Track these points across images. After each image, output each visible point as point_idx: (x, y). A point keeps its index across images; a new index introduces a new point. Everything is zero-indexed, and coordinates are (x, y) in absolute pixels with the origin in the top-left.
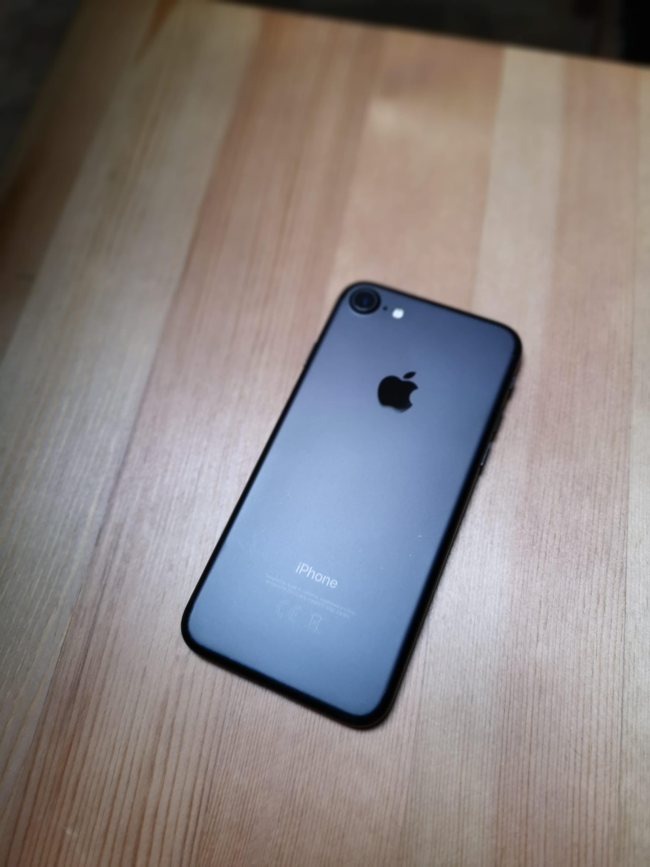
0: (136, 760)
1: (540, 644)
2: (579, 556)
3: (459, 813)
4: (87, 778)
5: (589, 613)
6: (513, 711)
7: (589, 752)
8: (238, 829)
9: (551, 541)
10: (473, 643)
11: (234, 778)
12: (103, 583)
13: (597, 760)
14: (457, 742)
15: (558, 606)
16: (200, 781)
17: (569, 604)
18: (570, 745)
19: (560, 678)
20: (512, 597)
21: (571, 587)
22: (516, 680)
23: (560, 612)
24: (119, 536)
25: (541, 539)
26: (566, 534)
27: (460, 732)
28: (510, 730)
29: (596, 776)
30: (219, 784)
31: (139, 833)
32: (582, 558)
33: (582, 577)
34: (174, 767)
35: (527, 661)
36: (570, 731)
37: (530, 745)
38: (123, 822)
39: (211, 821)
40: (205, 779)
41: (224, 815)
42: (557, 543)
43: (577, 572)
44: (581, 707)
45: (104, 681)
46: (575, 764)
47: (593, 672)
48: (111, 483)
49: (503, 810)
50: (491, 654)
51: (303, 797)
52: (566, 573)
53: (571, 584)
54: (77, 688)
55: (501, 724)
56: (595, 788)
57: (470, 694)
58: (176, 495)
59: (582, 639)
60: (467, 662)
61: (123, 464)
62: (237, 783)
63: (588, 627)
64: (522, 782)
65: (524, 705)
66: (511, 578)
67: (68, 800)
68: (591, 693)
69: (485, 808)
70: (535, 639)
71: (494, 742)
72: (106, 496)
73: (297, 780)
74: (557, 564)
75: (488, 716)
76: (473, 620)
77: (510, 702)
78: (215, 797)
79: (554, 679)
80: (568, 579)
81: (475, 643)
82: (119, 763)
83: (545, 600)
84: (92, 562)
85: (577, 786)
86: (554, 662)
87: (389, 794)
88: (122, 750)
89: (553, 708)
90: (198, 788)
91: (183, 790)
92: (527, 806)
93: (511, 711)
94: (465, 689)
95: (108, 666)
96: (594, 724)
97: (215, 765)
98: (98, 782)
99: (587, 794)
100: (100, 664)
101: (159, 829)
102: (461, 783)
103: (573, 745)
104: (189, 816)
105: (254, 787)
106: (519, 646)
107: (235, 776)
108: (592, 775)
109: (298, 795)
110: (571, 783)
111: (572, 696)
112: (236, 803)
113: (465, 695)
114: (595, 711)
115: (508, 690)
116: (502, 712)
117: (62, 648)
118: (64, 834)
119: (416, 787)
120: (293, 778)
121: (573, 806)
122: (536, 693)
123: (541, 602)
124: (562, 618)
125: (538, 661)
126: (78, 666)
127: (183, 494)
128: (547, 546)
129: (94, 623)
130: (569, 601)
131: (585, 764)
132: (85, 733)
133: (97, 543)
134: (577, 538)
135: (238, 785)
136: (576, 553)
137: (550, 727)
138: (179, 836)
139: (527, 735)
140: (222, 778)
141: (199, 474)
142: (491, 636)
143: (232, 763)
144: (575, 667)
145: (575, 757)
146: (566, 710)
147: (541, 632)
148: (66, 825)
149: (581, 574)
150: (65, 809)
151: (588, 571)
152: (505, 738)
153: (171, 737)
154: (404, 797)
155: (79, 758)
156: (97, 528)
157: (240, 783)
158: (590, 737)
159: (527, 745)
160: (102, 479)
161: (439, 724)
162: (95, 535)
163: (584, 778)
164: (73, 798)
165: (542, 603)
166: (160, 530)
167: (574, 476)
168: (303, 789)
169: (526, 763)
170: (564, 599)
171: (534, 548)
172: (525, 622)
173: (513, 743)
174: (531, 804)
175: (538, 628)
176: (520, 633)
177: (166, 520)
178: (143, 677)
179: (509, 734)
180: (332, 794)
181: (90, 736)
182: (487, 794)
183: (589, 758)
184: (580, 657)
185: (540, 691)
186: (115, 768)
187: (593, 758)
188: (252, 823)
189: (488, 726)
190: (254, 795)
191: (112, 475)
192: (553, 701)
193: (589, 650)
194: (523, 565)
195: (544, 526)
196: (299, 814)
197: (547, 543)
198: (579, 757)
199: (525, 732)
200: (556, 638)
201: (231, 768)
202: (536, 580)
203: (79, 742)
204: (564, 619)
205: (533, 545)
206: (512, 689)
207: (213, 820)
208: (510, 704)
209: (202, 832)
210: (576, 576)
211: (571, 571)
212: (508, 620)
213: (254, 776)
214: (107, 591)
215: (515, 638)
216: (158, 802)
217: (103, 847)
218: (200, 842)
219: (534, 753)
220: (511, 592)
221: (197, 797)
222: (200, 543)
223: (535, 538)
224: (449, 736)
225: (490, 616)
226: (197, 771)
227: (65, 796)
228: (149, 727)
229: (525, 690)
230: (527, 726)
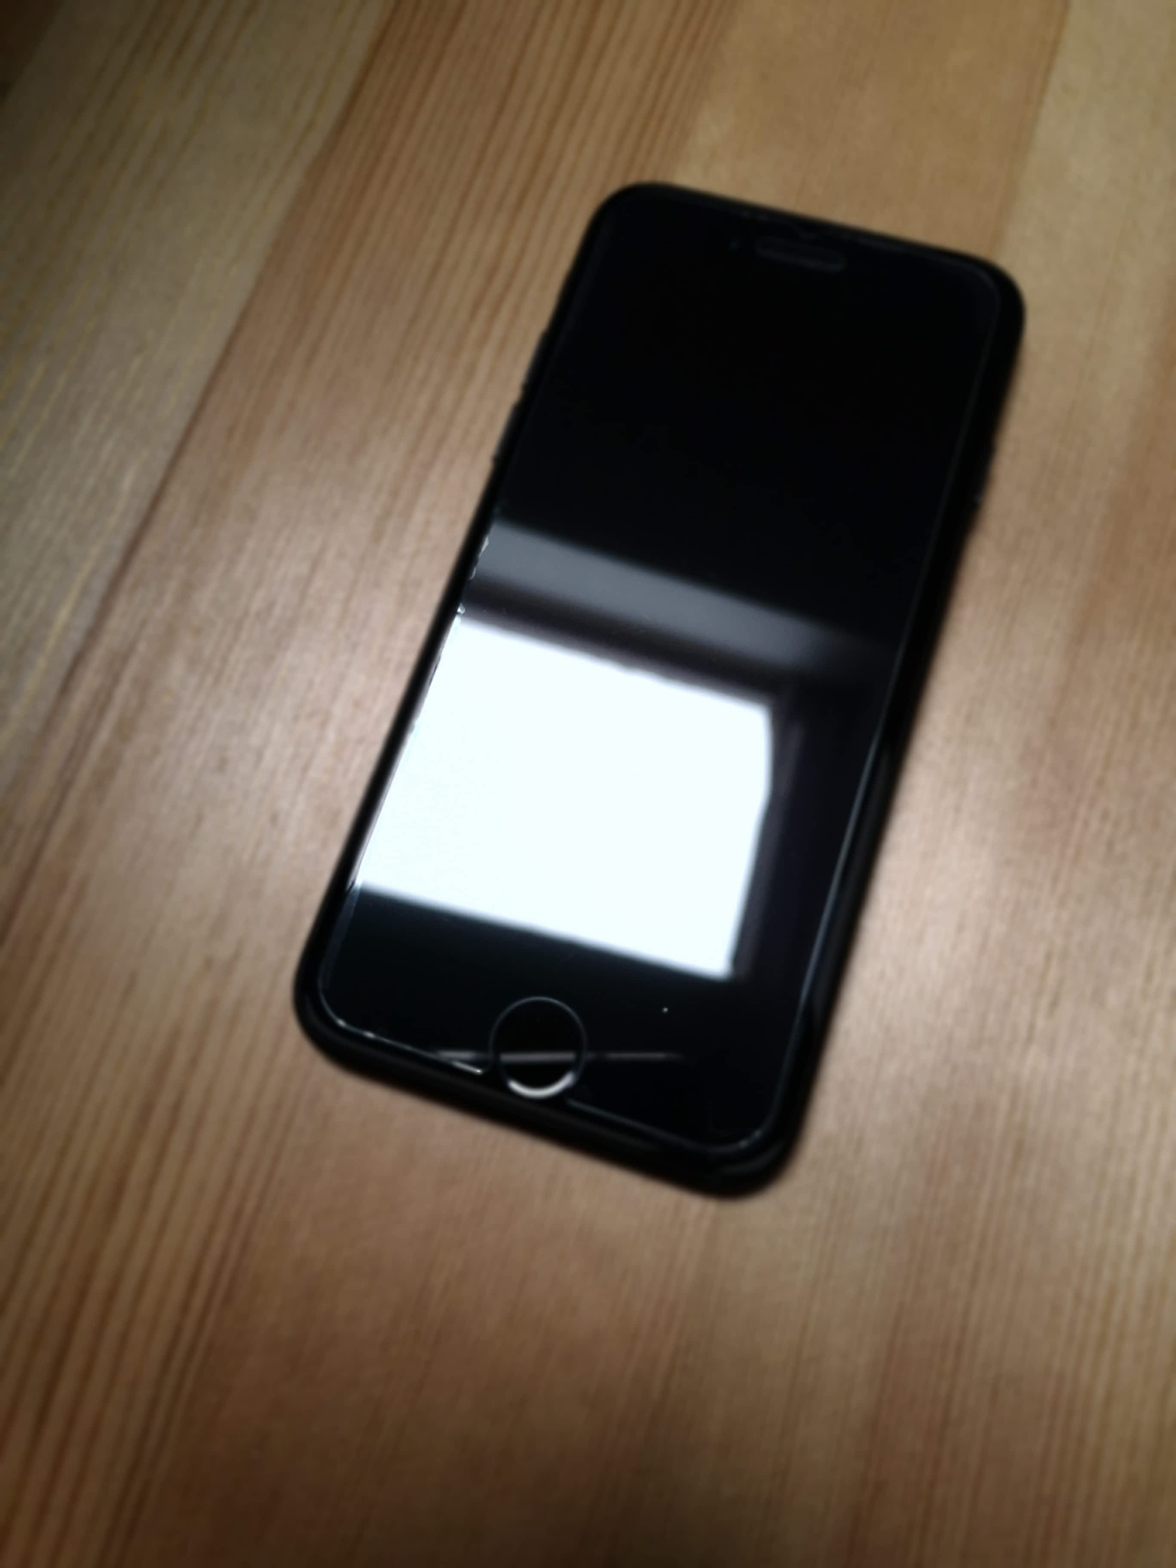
0: (88, 1167)
3: (791, 1393)
6: (948, 1186)
7: (1110, 1299)
8: (290, 1351)
13: (1123, 1322)
14: (811, 1235)
16: (220, 1237)
18: (1068, 1282)
19: (1067, 1129)
20: (987, 935)
22: (966, 1119)
23: (1091, 983)
24: (116, 679)
25: (1074, 816)
26: (1134, 812)
29: (1117, 1356)
35: (996, 1082)
37: (977, 1267)
42: (1108, 830)
46: (1073, 1324)
47: (1145, 1127)
48: (114, 561)
49: (892, 1400)
50: (917, 1055)
55: (917, 1210)
56: (1111, 1383)
57: (856, 1137)
59: (1133, 1051)
61: (146, 519)
62: (301, 1252)
64: (945, 1346)
65: (976, 1178)
66: (989, 894)
68: (1135, 1173)
69: (851, 1389)
70: (1023, 1036)
71: (893, 1250)
72: (98, 585)
73: (437, 1264)
74: (1102, 876)
75: (891, 1188)
78: (250, 1275)
79: (1054, 1131)
80: (1121, 914)
83: (1062, 952)
84: (48, 728)
85: (1069, 1371)
86: (1059, 1094)
87: (638, 1326)
88: (59, 1143)
89: (1041, 1194)
90: (215, 1251)
91: (181, 1248)
92: (949, 1401)
94: (847, 1121)
96: (1130, 1242)
99: (1090, 1393)
100: (34, 950)
101: (115, 1326)
102: (805, 1326)
103: (1074, 1280)
104: (185, 1308)
105: (339, 1264)
106: (984, 1046)
107: (301, 1236)
108: (1108, 1354)
109: (435, 1298)
110: (1057, 1363)
111: (1090, 1173)
113: (845, 1136)
114: (1136, 1213)
115: (944, 1138)
116: (922, 1184)
119: (703, 1320)
121: (1054, 1415)
122: (1008, 1156)
123: (1050, 955)
125: (1022, 1085)
127: (271, 606)
128: (1083, 834)
129: (37, 860)
131: (1096, 1325)
133: (66, 688)
135: (303, 1256)
137: (1028, 1234)
138: (158, 1348)
139: (971, 1244)
140: (271, 1237)
141: (314, 569)
142: (922, 1014)
144: (1106, 1111)
145: (1076, 1308)
146: (1069, 1201)
147: (1040, 1023)
152: (921, 1243)
153: (170, 1131)
154: (673, 1337)
156: (68, 655)
157: (309, 1254)
158: (1116, 1268)
159: (969, 1267)
160: (95, 551)
163: (1089, 1355)
165: (1053, 957)
168: (447, 1286)
169: (959, 1306)
171: (1054, 833)
172: (1007, 994)
173: (937, 1260)
174: (958, 1394)
175: (1034, 1013)
176: (991, 1016)
177: (225, 660)
178: (126, 993)
179: (932, 1237)
180: (511, 1307)
182: (862, 1360)
183: (1107, 1315)
184: (1120, 1090)
185: (1018, 1152)
186: (38, 1178)
187: (1116, 1316)
188: (323, 1345)
189: (884, 1214)
190: (337, 1285)
191: (120, 543)
192: (1045, 1177)
194: (1021, 868)
195: (1084, 787)
196: (431, 1340)
197: (1086, 827)
198: (1083, 1310)
199: (969, 1237)
200: (1072, 1039)
201: (293, 1217)
202: (1047, 907)
205: (1053, 827)
209: (210, 1345)
211: (1130, 896)
212: (969, 984)
214: (73, 796)
215: (978, 1026)
216: (123, 1266)
218: (202, 1367)
219: (981, 1288)
220: (983, 924)
221: (208, 1269)
222: (296, 719)
223: (1059, 812)
226: (218, 1213)
228: (125, 1105)
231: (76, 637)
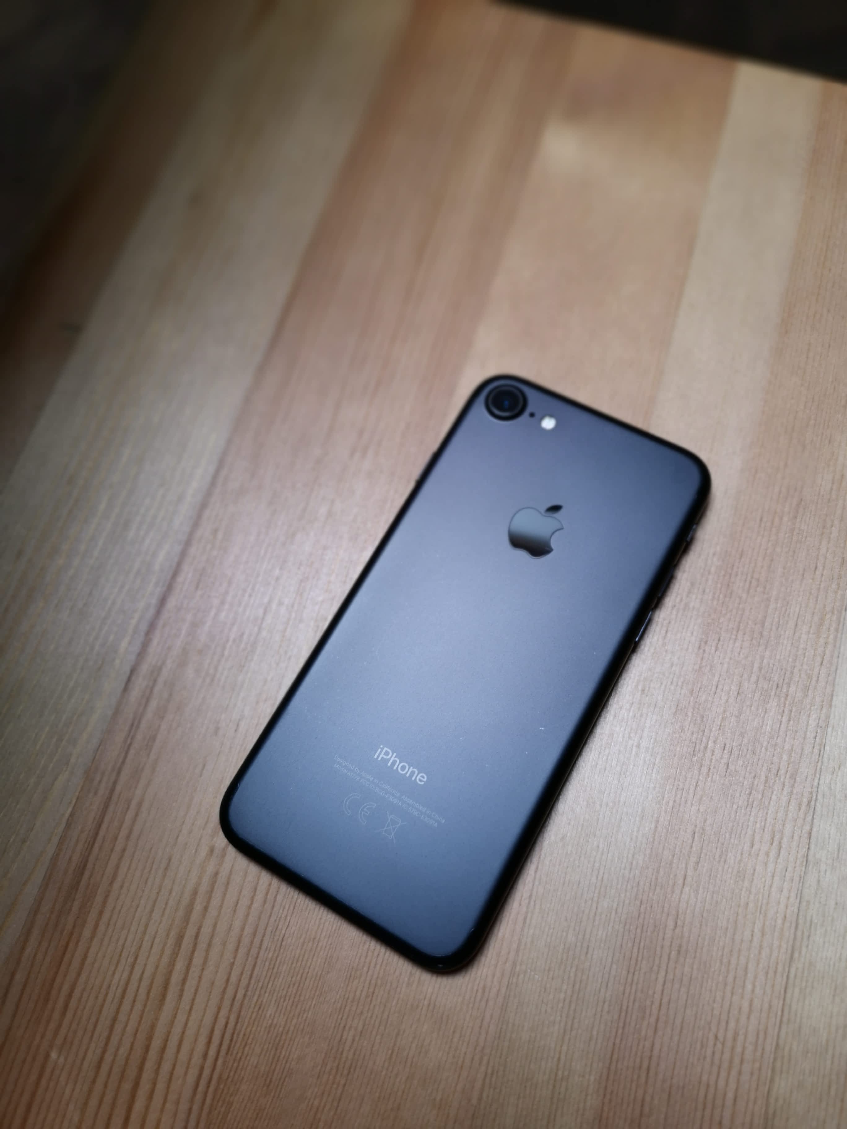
0: (148, 974)
1: (687, 889)
2: (755, 777)
3: (552, 1098)
4: (84, 990)
5: (758, 855)
6: (639, 974)
7: (735, 1039)
8: (266, 1080)
9: (718, 752)
10: (597, 878)
11: (268, 1015)
12: (128, 742)
13: (743, 1053)
14: (561, 1005)
15: (717, 842)
16: (223, 1013)
17: (732, 840)
18: (710, 1029)
19: (707, 938)
20: (657, 822)
21: (737, 817)
22: (649, 933)
23: (718, 850)
24: (155, 682)
25: (706, 748)
26: (741, 745)
27: (566, 992)
28: (632, 998)
29: (740, 1073)
30: (247, 1020)
31: (141, 1069)
32: (757, 780)
33: (754, 805)
34: (193, 990)
35: (666, 910)
36: (713, 1010)
37: (657, 1020)
38: (123, 1051)
39: (232, 1066)
40: (230, 1010)
41: (250, 1060)
42: (726, 756)
43: (749, 799)
44: (730, 979)
45: (117, 867)
46: (713, 1053)
47: (752, 935)
48: (152, 611)
49: (610, 1101)
50: (619, 895)
51: (352, 1051)
52: (734, 798)
53: (738, 814)
54: (82, 874)
55: (622, 989)
56: (737, 1089)
57: (585, 945)
58: (232, 636)
59: (744, 889)
60: (586, 902)
61: (170, 588)
62: (270, 1022)
63: (753, 874)
64: (640, 1067)
65: (655, 968)
66: (658, 797)
67: (56, 1015)
68: (747, 963)
69: (586, 1095)
70: (680, 882)
71: (608, 1012)
72: (144, 627)
73: (347, 1028)
74: (723, 784)
75: (606, 976)
76: (601, 846)
77: (637, 961)
78: (241, 1036)
79: (700, 938)
80: (735, 807)
81: (600, 878)
82: (125, 975)
83: (701, 831)
84: (117, 712)
85: (712, 1082)
86: (702, 916)
87: (463, 1061)
88: (131, 960)
89: (693, 977)
90: (222, 1022)
91: (202, 1021)
92: (643, 1100)
93: (637, 973)
94: (580, 937)
95: (124, 850)
96: (746, 1005)
97: (245, 995)
98: (97, 997)
99: (725, 1095)
100: (114, 845)
101: (166, 1067)
102: (559, 1059)
103: (714, 1029)
104: (205, 1056)
105: (292, 1028)
106: (658, 888)
107: (269, 1012)
108: (734, 1073)
109: (347, 1048)
110: (705, 1078)
111: (721, 963)
112: (266, 1047)
113: (579, 944)
114: (749, 987)
115: (636, 945)
116: (624, 972)
117: (68, 819)
118: (47, 1056)
119: (500, 1057)
120: (342, 1025)
121: (704, 1109)
122: (674, 954)
123: (694, 833)
124: (720, 857)
125: (680, 911)
126: (86, 845)
127: (243, 634)
128: (712, 759)
129: (112, 790)
130: (733, 836)
131: (727, 1056)
132: (87, 933)
133: (126, 688)
134: (754, 753)
135: (272, 1024)
136: (750, 773)
137: (687, 1001)
138: (191, 1079)
139: (654, 1007)
140: (253, 1012)
141: (265, 613)
142: (622, 871)
143: (267, 995)
144: (730, 926)
145: (715, 1045)
146: (710, 980)
147: (690, 873)
148: (51, 1046)
149: (753, 802)
150: (52, 1026)
151: (763, 799)
152: (624, 1008)
153: (193, 952)
154: (483, 1068)
155: (76, 963)
156: (127, 669)
157: (275, 1022)
158: (738, 1021)
159: (653, 1020)
160: (141, 605)
161: (540, 979)
162: (125, 678)
163: (723, 1074)
164: (64, 1013)
165: (696, 834)
166: (208, 680)
167: (760, 669)
168: (353, 1040)
169: (648, 1044)
170: (726, 832)
171: (695, 759)
172: (670, 857)
173: (634, 1017)
174: (648, 1098)
175: (686, 868)
176: (662, 872)
177: (216, 669)
178: (166, 869)
179: (631, 1004)
180: (390, 1052)
181: (92, 938)
182: (592, 1078)
183: (733, 1048)
184: (737, 913)
185: (679, 952)
186: (120, 980)
187: (739, 1049)
188: (284, 1075)
189: (603, 991)
190: (290, 1040)
191: (154, 601)
192: (695, 967)
193: (751, 905)
194: (676, 781)
195: (711, 731)
196: (346, 1072)
197: (713, 755)
198: (719, 1046)
199: (652, 1003)
200: (709, 883)
201: (265, 1001)
202: (692, 804)
203: (78, 942)
204: (722, 860)
205: (694, 755)
206: (642, 944)
207: (235, 1065)
208: (636, 964)
209: (220, 1078)
210: (746, 803)
211: (740, 796)
212: (648, 852)
213: (294, 1016)
214: (132, 752)
215: (654, 877)
216: (169, 1033)
217: (94, 1082)
218: (216, 1090)
219: (660, 1033)
220: (656, 816)
221: (217, 1033)
222: (257, 702)
223: (698, 747)
224: (551, 996)
225: (625, 844)
226: (222, 999)
227: (53, 1010)
228: (168, 935)
229: (658, 949)
230: (655, 995)
231: (133, 657)
